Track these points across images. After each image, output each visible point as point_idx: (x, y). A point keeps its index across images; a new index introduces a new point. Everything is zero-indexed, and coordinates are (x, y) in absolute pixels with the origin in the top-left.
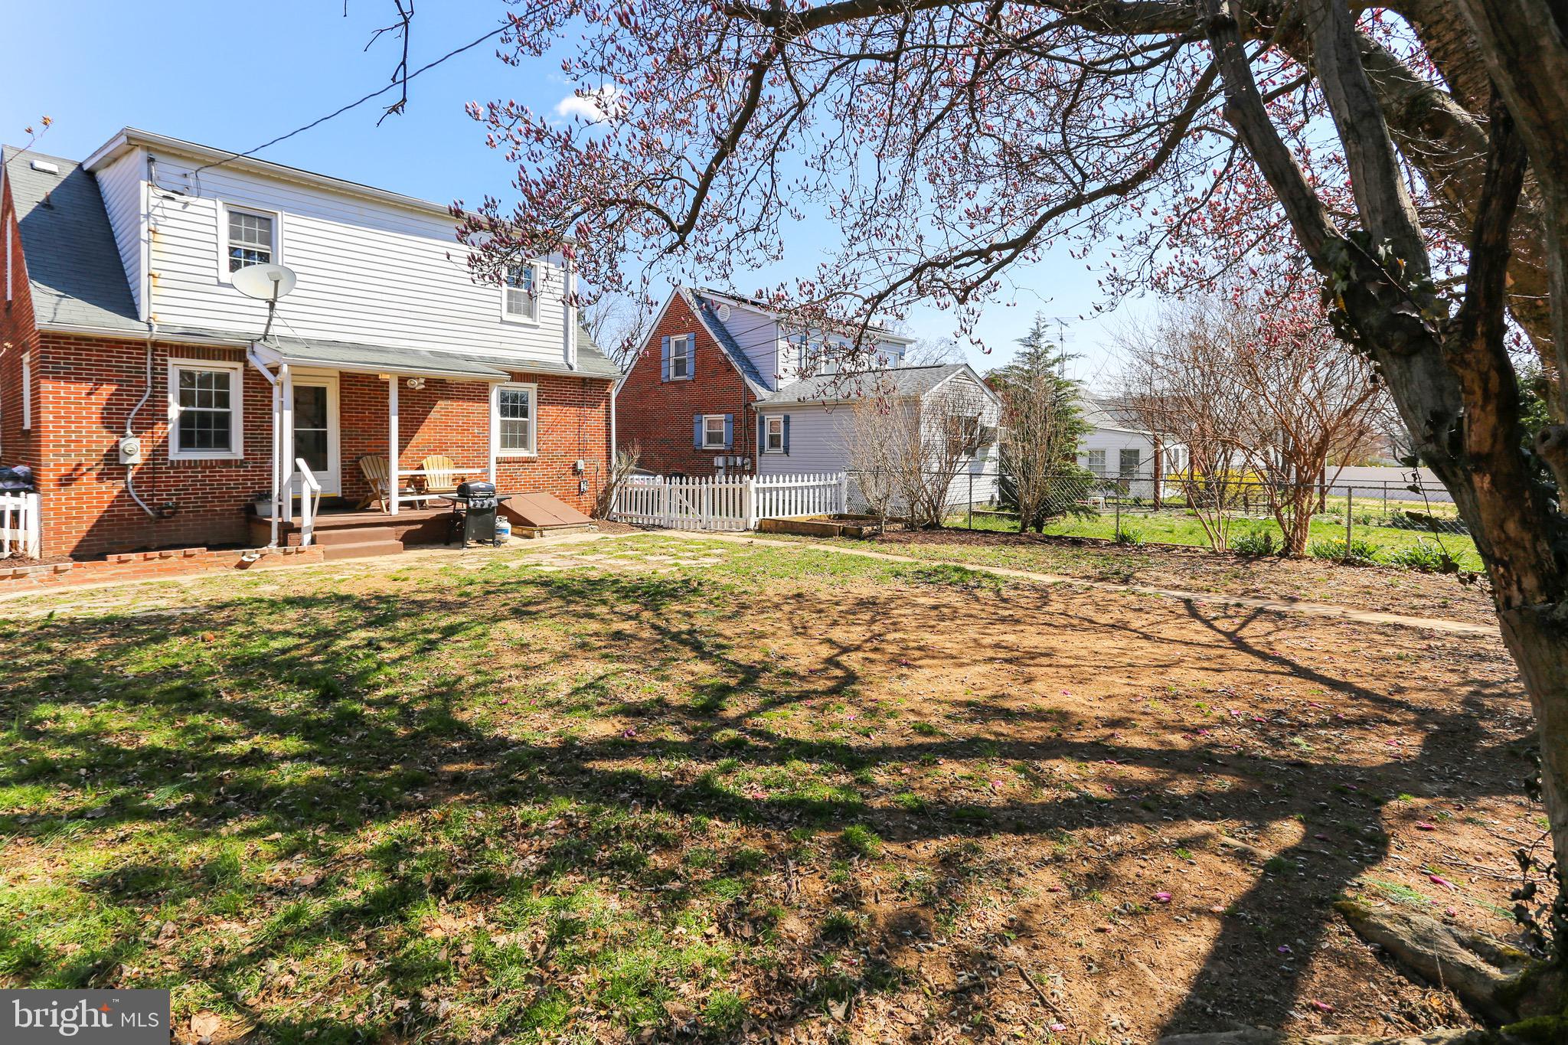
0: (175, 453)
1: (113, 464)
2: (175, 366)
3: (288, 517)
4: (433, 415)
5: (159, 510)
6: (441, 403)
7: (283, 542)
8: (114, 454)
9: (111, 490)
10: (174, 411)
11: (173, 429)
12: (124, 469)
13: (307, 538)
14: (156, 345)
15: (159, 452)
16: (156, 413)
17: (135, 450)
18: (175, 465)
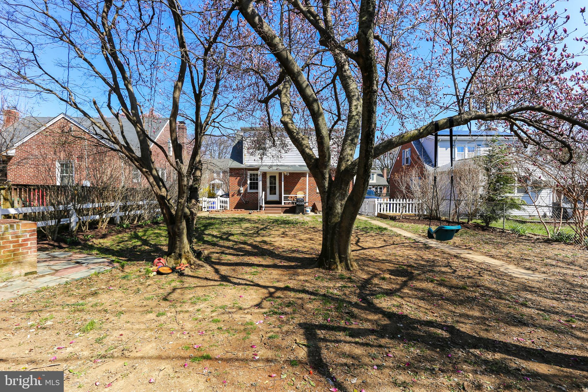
0: (249, 191)
1: (239, 193)
2: (249, 173)
3: (261, 205)
4: (300, 181)
5: (246, 202)
6: (302, 178)
7: (260, 210)
8: (239, 191)
9: (239, 198)
10: (249, 182)
11: (248, 186)
12: (241, 193)
13: (263, 209)
14: (245, 169)
15: (246, 190)
16: (246, 182)
17: (242, 190)
18: (249, 193)
